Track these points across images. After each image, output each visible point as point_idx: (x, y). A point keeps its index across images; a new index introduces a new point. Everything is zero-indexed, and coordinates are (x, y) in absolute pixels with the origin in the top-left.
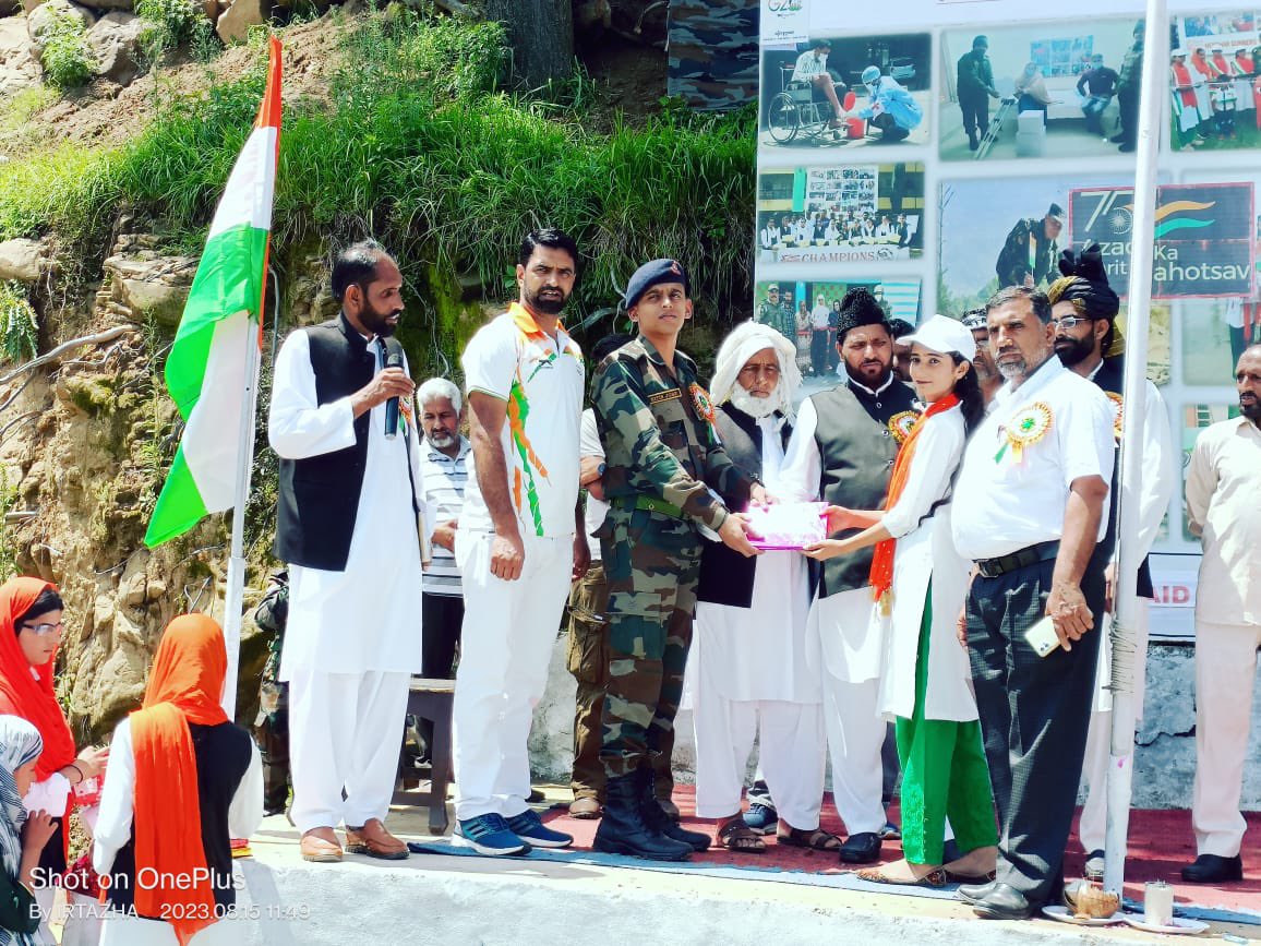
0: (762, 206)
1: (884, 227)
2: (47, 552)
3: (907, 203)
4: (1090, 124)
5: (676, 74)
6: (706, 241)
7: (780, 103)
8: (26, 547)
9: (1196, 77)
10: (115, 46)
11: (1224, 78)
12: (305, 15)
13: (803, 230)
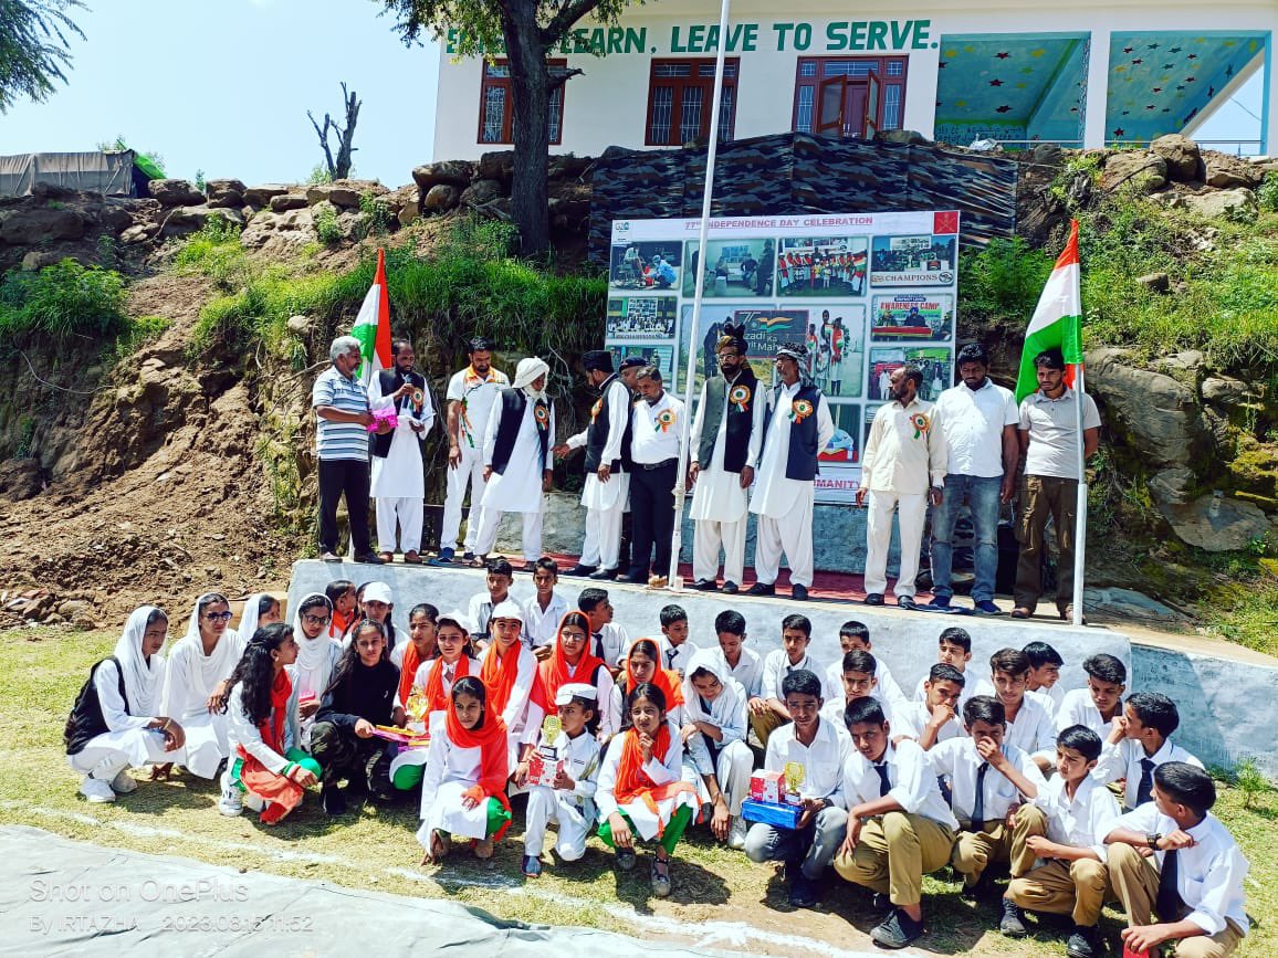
0: (609, 314)
1: (658, 325)
2: (309, 454)
3: (669, 314)
4: (744, 283)
5: (592, 250)
6: (588, 327)
7: (619, 269)
8: (300, 451)
9: (789, 265)
10: (351, 224)
11: (800, 266)
12: (438, 213)
13: (626, 325)
